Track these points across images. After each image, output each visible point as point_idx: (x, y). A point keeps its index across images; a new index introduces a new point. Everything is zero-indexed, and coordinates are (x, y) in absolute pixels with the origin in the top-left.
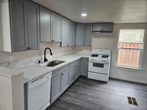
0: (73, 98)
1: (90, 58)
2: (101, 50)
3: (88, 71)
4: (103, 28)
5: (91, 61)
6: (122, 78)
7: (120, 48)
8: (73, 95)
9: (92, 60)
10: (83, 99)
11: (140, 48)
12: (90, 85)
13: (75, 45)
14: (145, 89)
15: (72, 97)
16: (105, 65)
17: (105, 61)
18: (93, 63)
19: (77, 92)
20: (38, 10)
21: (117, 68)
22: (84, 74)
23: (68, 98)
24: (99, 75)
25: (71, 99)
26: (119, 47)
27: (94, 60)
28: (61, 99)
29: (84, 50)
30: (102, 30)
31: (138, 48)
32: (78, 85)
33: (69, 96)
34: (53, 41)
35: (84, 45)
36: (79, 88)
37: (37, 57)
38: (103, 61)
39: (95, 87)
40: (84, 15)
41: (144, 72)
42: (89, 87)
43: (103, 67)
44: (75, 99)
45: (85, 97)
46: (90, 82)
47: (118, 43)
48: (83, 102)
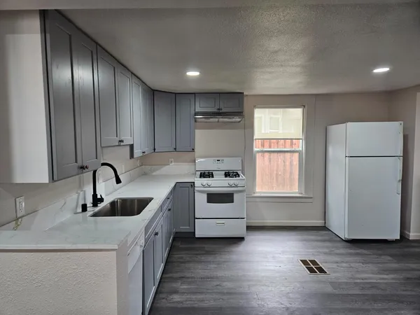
0: (188, 293)
1: (199, 182)
2: (218, 159)
3: (195, 218)
4: (222, 106)
5: (202, 189)
6: (270, 221)
7: (258, 152)
8: (182, 287)
9: (204, 186)
10: (215, 291)
11: (297, 149)
12: (209, 253)
13: (155, 149)
14: (319, 238)
15: (184, 293)
16: (236, 196)
17: (236, 186)
18: (208, 194)
19: (188, 278)
20: (95, 57)
21: (258, 200)
22: (185, 228)
23: (176, 298)
24: (223, 222)
25: (184, 297)
26: (255, 149)
27: (209, 186)
28: (158, 305)
29: (173, 163)
30: (219, 109)
31: (293, 149)
32: (181, 260)
33: (176, 292)
34: (122, 144)
35: (175, 149)
36: (187, 265)
37: (75, 196)
38: (231, 187)
39: (225, 254)
40: (193, 74)
41: (310, 200)
42: (210, 258)
43: (233, 202)
44: (194, 297)
45: (215, 283)
46: (206, 246)
47: (254, 141)
48: (217, 296)
